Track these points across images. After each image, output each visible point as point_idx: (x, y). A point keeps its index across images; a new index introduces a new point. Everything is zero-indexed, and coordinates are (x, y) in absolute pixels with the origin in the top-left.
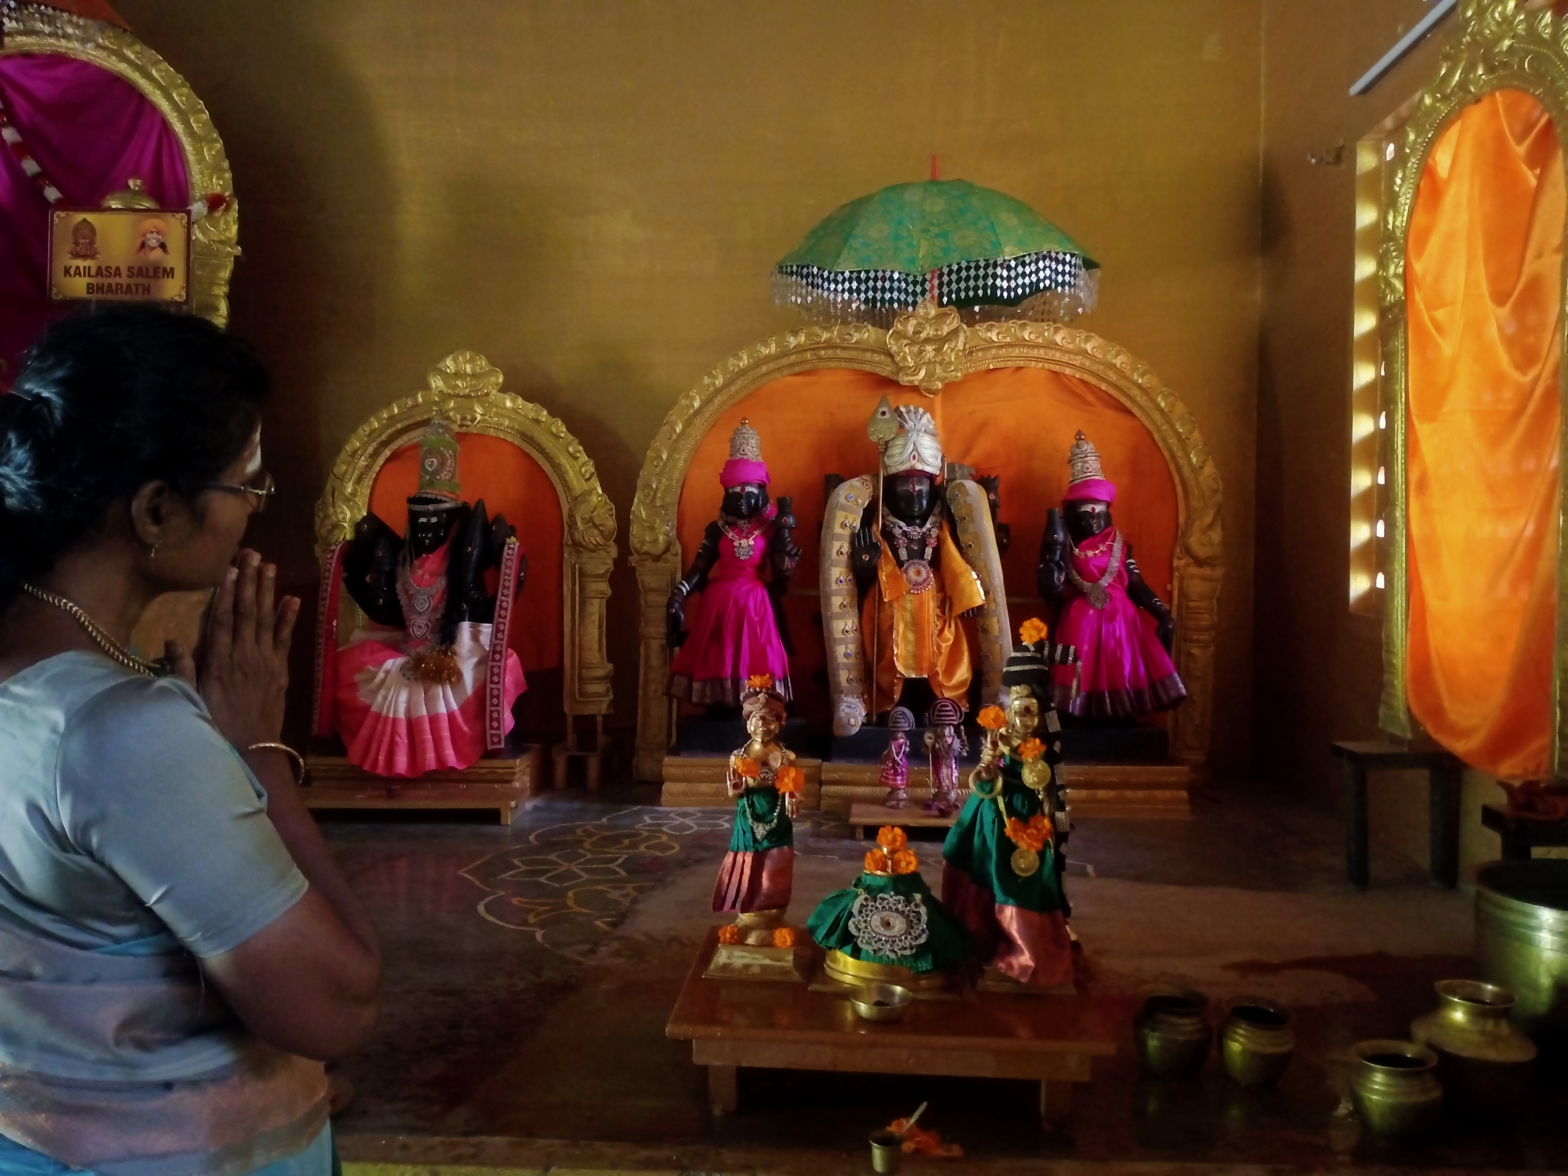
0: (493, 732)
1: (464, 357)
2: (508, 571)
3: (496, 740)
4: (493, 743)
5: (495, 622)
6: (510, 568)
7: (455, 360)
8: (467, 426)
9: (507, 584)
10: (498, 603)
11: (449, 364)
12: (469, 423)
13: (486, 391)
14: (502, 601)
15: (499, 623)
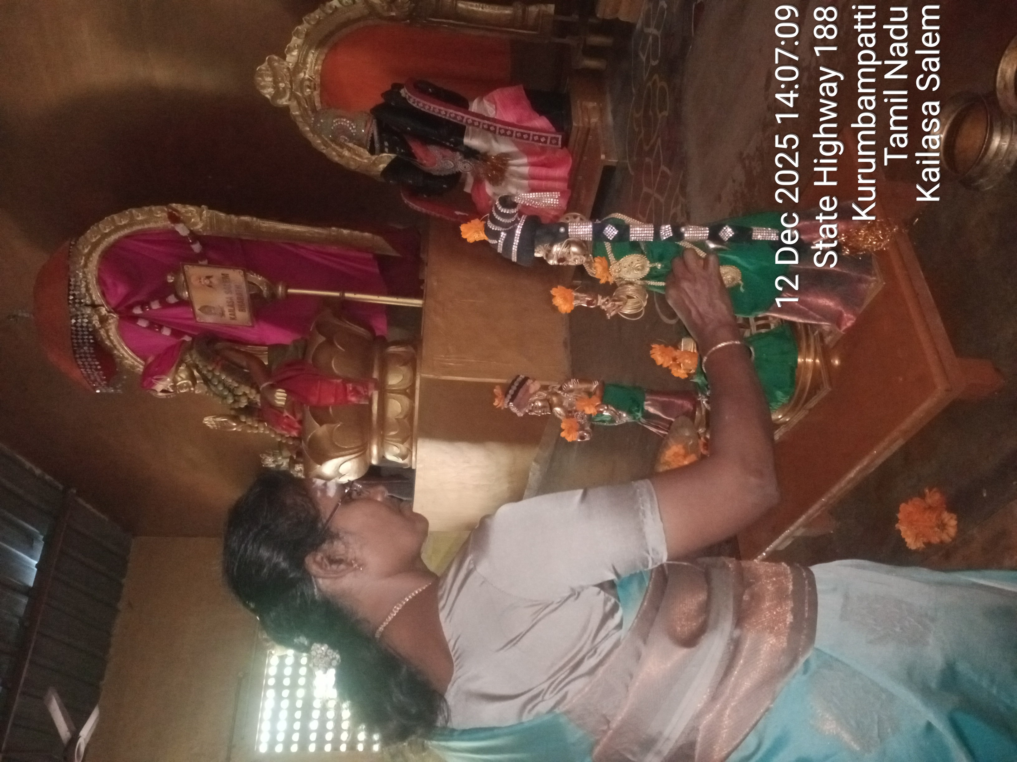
0: (548, 141)
1: (261, 82)
2: (427, 107)
3: (554, 141)
4: (557, 144)
5: (465, 125)
6: (424, 105)
7: (264, 87)
8: (315, 84)
9: (437, 110)
10: (451, 120)
11: (268, 92)
12: (312, 83)
13: (285, 70)
14: (450, 116)
15: (467, 122)
